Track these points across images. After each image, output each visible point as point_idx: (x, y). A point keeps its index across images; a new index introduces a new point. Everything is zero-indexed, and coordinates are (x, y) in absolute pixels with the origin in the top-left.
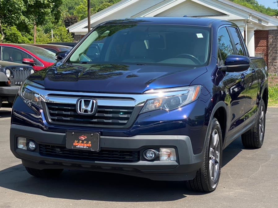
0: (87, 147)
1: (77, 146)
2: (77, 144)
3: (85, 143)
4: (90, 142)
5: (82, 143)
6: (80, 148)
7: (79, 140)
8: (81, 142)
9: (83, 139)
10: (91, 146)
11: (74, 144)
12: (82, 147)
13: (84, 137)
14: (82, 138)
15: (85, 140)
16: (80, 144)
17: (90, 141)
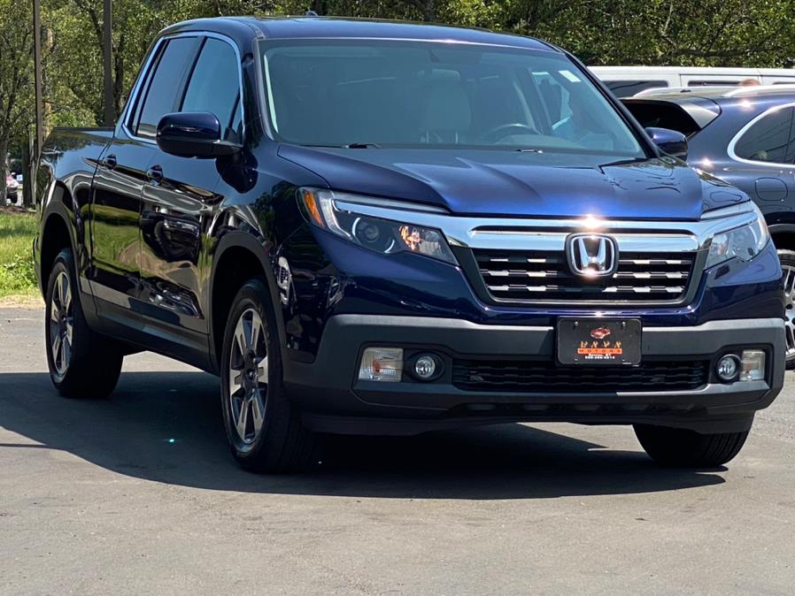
0: (612, 355)
1: (587, 355)
2: (586, 351)
3: (608, 347)
4: (618, 344)
5: (599, 347)
6: (593, 360)
7: (591, 341)
8: (595, 344)
9: (602, 336)
10: (621, 353)
11: (579, 352)
12: (599, 357)
13: (605, 332)
14: (599, 333)
15: (606, 339)
16: (593, 350)
17: (618, 340)
